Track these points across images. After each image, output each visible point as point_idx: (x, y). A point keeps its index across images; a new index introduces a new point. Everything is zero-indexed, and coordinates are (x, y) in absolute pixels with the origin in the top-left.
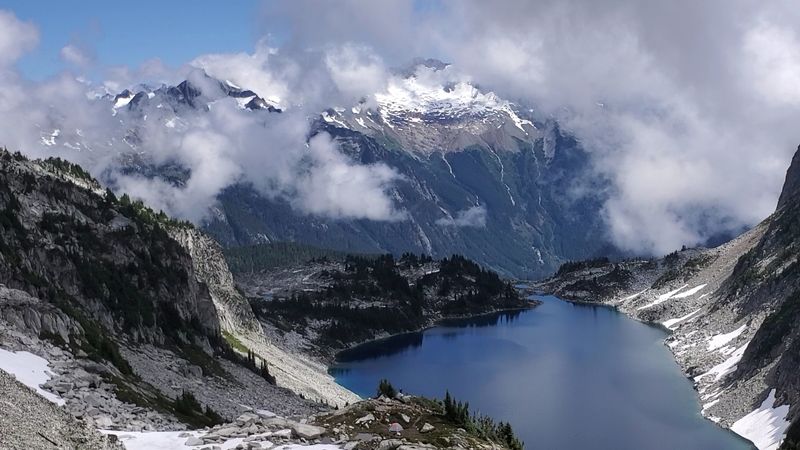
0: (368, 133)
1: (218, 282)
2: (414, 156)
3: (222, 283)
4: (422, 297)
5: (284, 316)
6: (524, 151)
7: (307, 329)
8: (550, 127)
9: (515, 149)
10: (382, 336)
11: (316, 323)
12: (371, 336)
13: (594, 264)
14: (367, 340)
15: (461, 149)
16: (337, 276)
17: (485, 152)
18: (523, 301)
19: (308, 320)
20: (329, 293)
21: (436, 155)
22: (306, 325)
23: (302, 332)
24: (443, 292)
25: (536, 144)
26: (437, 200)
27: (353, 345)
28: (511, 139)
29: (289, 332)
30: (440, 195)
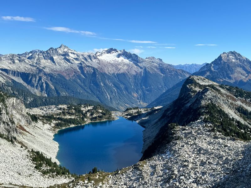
0: (96, 67)
1: (22, 112)
2: (108, 74)
3: (23, 112)
4: (86, 116)
5: (46, 120)
6: (137, 74)
7: (52, 123)
8: (144, 68)
9: (134, 73)
10: (72, 126)
11: (54, 122)
12: (69, 126)
13: (134, 109)
14: (68, 127)
15: (121, 73)
16: (64, 109)
17: (127, 74)
18: (113, 118)
19: (52, 121)
20: (60, 114)
21: (113, 74)
22: (52, 122)
23: (50, 124)
24: (92, 115)
25: (140, 72)
26: (113, 85)
27: (64, 128)
28: (133, 71)
29: (46, 124)
30: (114, 84)
